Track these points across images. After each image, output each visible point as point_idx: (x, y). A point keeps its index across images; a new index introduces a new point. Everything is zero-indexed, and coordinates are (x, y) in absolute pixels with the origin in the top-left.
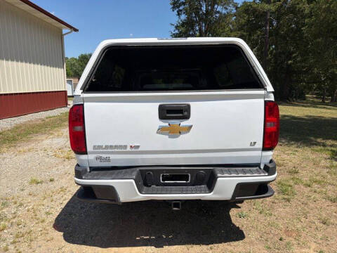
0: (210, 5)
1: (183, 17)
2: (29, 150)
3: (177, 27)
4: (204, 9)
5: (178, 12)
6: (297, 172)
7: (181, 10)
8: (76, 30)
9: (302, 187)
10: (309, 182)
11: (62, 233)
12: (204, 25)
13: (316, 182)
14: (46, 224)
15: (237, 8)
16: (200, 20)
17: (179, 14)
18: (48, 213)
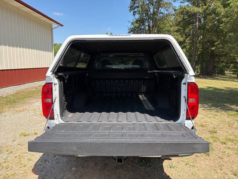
0: (156, 8)
1: (137, 16)
2: (23, 110)
3: (132, 23)
4: (152, 11)
5: (133, 13)
6: (216, 132)
7: (136, 12)
8: (61, 25)
9: (219, 144)
10: (224, 141)
11: (37, 176)
12: (151, 22)
13: (230, 140)
14: (27, 168)
15: (175, 10)
16: (149, 18)
17: (134, 15)
18: (29, 160)
